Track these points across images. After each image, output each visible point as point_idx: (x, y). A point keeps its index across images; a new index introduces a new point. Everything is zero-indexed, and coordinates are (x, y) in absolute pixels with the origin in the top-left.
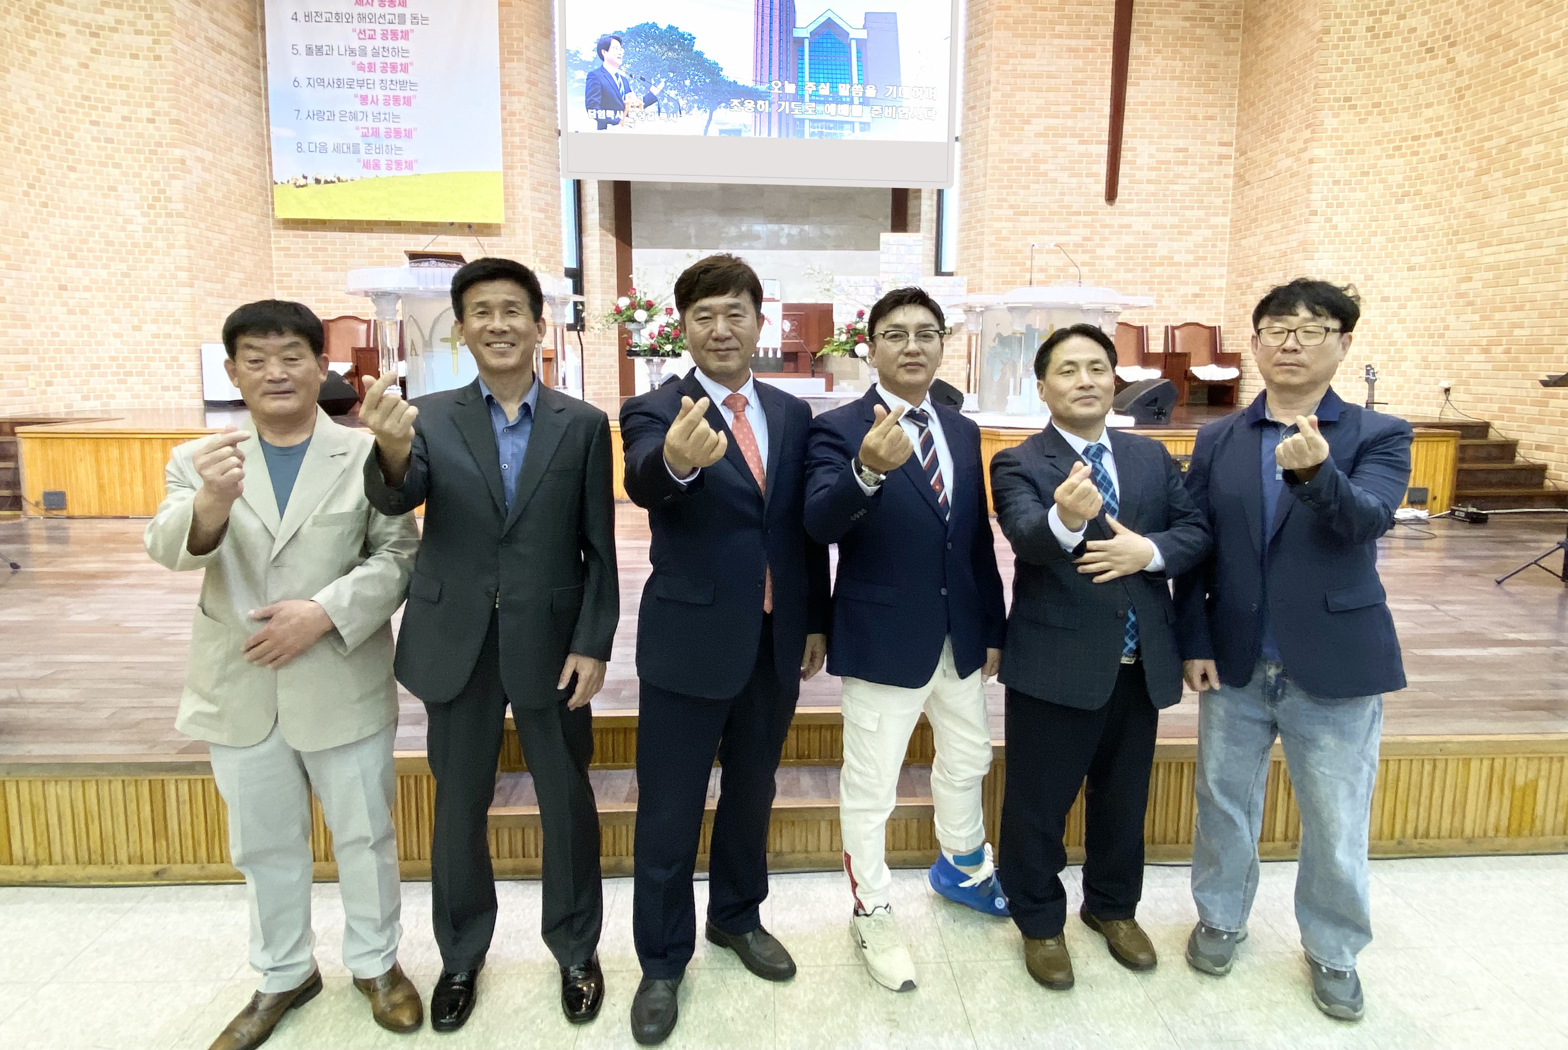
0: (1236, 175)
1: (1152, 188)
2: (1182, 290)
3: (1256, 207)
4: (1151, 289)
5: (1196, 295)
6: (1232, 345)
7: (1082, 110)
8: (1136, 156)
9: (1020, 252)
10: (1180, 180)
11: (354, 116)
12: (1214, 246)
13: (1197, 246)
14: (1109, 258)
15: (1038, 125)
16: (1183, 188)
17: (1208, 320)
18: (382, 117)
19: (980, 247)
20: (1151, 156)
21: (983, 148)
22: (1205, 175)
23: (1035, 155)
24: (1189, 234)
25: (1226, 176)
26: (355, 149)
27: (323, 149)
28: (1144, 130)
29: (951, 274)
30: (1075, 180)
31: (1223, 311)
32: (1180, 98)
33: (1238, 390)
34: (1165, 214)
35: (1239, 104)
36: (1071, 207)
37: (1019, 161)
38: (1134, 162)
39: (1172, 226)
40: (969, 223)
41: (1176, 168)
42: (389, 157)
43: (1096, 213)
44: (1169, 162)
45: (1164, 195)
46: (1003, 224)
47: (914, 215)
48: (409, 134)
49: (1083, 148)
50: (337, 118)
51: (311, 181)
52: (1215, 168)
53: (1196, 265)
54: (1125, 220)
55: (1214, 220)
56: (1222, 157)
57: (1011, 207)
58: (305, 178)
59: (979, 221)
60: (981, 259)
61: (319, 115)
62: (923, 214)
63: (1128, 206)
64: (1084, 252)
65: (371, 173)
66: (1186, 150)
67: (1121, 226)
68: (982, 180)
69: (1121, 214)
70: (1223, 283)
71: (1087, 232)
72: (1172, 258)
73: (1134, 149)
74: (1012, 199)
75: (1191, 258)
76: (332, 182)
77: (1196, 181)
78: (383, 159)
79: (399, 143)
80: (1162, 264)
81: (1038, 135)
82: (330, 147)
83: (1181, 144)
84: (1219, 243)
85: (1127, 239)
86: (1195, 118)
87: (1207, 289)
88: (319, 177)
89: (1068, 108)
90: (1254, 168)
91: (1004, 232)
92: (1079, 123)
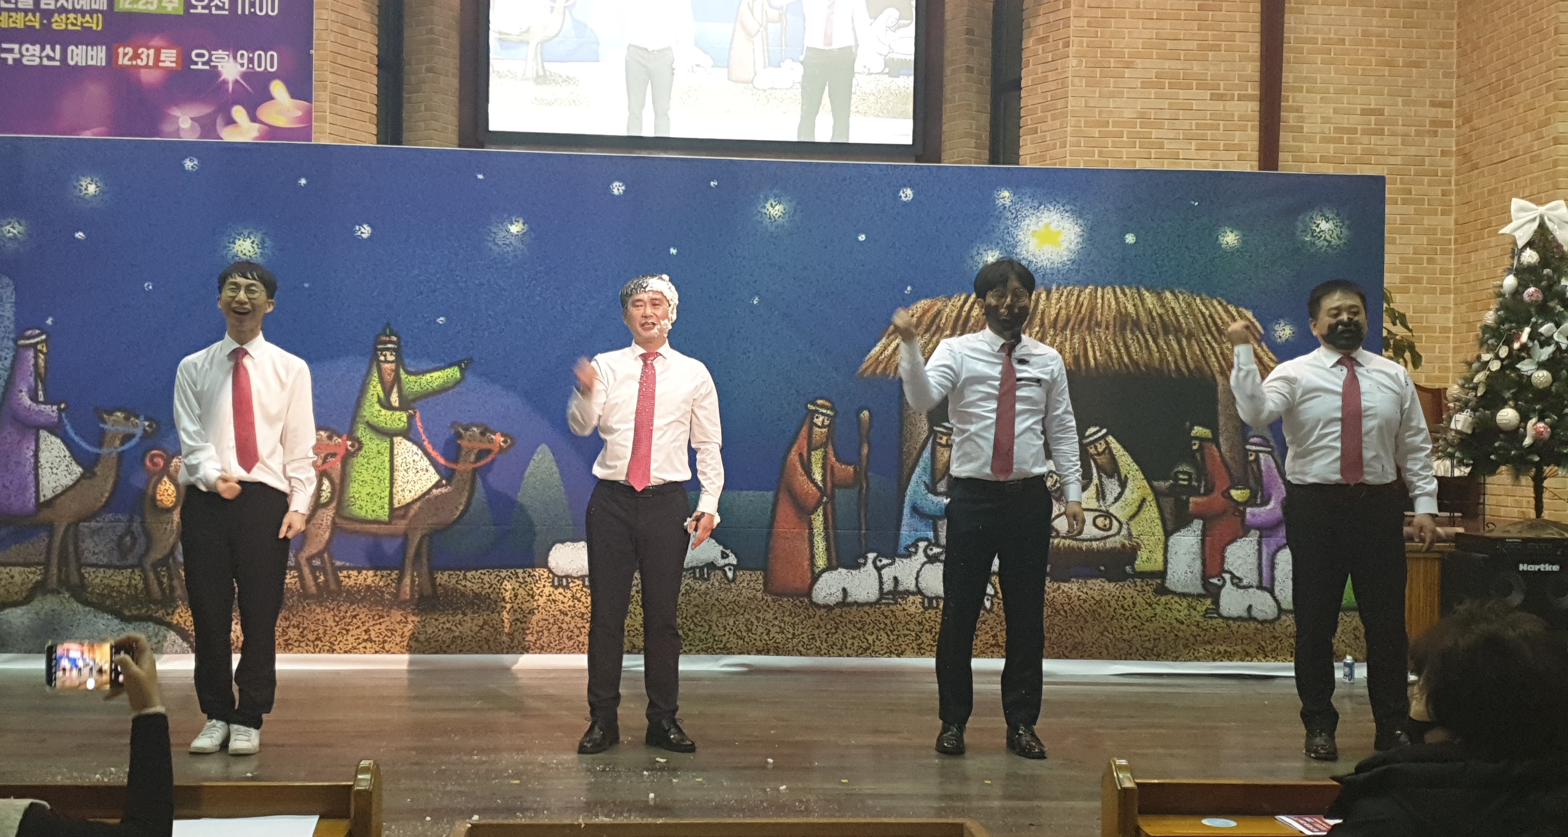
0: (1459, 152)
3: (1488, 203)
7: (1216, 48)
8: (1302, 119)
10: (1375, 158)
12: (1430, 261)
15: (1147, 68)
17: (1428, 379)
20: (1326, 120)
21: (1060, 104)
22: (1413, 150)
23: (1142, 116)
25: (1444, 153)
28: (1312, 80)
30: (1207, 154)
31: (1451, 364)
32: (1365, 34)
33: (1482, 494)
35: (1459, 43)
37: (1115, 124)
38: (1300, 130)
41: (1365, 139)
44: (1355, 131)
49: (1220, 105)
52: (1427, 140)
55: (1427, 221)
56: (1433, 123)
66: (1381, 112)
68: (1059, 150)
70: (1448, 320)
73: (1299, 110)
77: (1399, 160)
81: (1144, 85)
83: (1373, 102)
84: (1439, 258)
86: (1390, 64)
87: (1426, 330)
89: (1193, 45)
90: (1485, 144)
92: (1212, 68)
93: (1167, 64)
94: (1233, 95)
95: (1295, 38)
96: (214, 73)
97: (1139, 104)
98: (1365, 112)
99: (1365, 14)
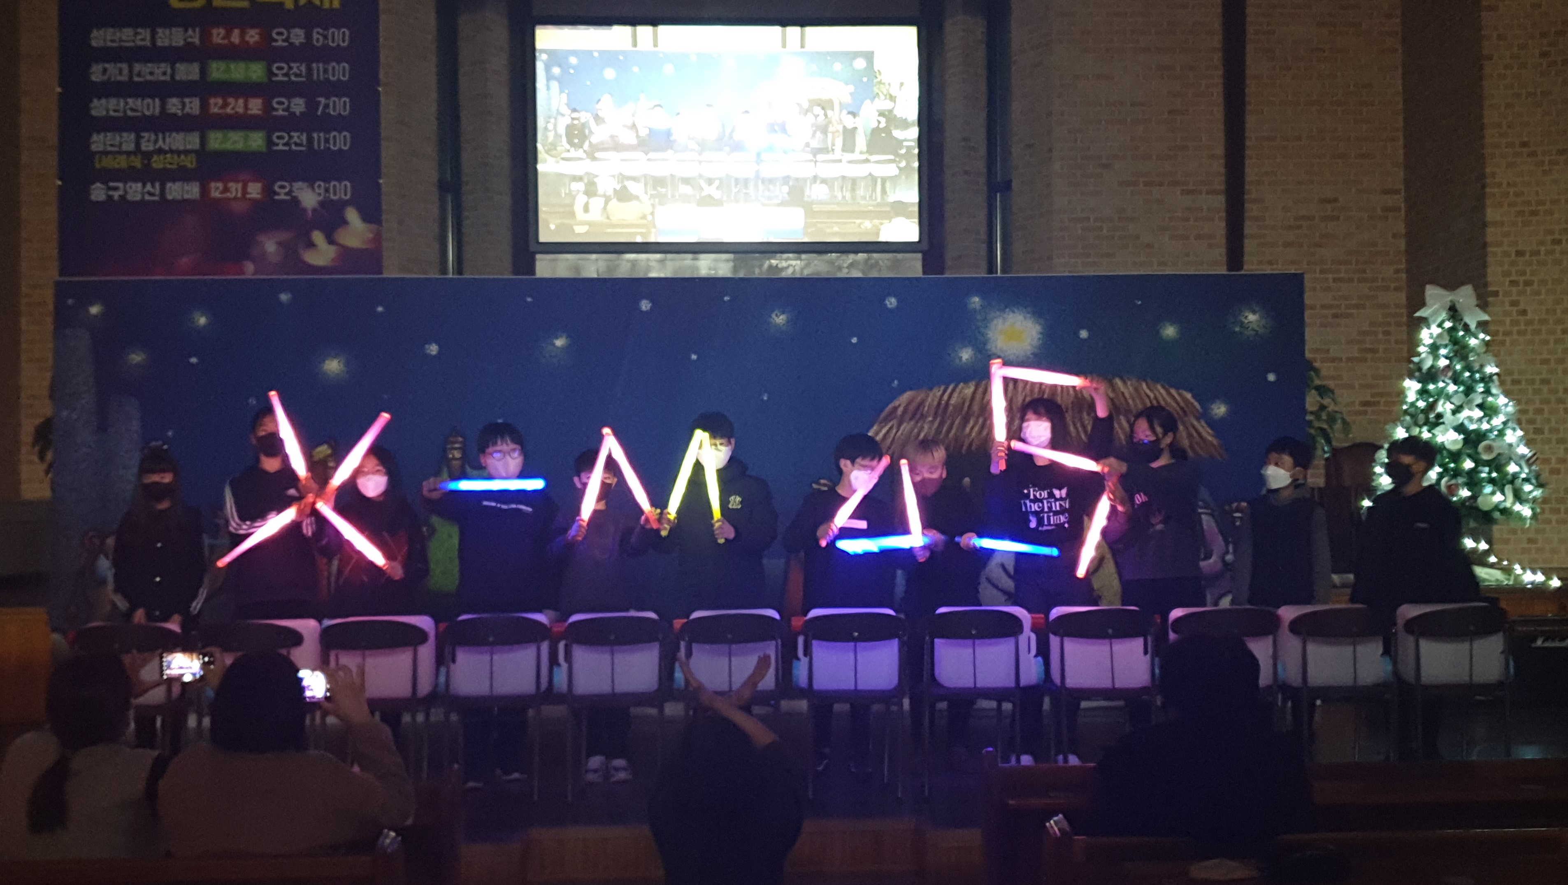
0: (1407, 235)
7: (1184, 149)
8: (1264, 210)
13: (1361, 333)
15: (1123, 170)
20: (1286, 210)
22: (1366, 235)
23: (1120, 211)
28: (1273, 174)
32: (1321, 130)
35: (1405, 137)
37: (1096, 220)
38: (1264, 219)
41: (1323, 225)
44: (1312, 218)
49: (1188, 200)
52: (1379, 225)
53: (1363, 361)
55: (1381, 297)
56: (1386, 209)
66: (1335, 201)
73: (1261, 201)
77: (1353, 243)
81: (1123, 184)
83: (1328, 192)
86: (1344, 156)
87: (1382, 395)
89: (1163, 146)
93: (1141, 165)
94: (1201, 190)
95: (1255, 137)
96: (295, 202)
97: (1117, 202)
98: (1322, 201)
99: (1319, 112)
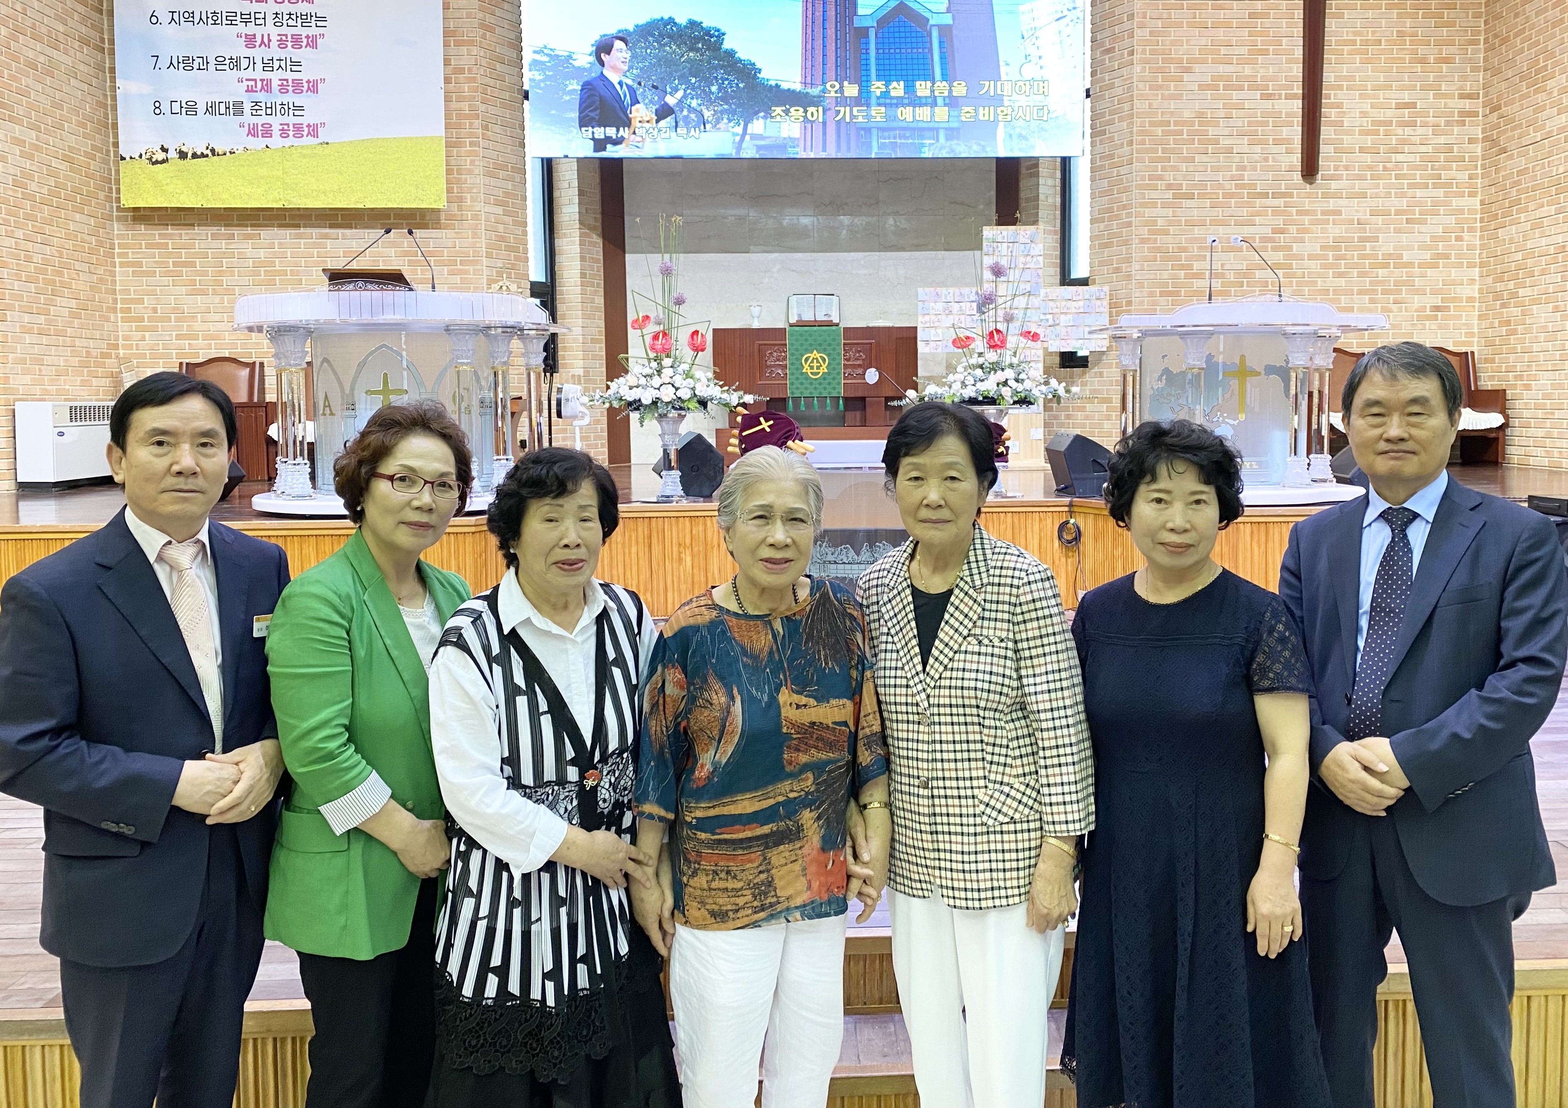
0: (1484, 139)
1: (1368, 158)
2: (1416, 301)
3: (1518, 183)
4: (1372, 301)
5: (1437, 309)
6: (1491, 378)
7: (1265, 52)
9: (1185, 249)
10: (1406, 148)
11: (235, 64)
12: (1459, 239)
13: (1434, 239)
14: (1311, 257)
15: (1203, 73)
16: (1411, 158)
17: (1455, 344)
18: (276, 64)
19: (1126, 243)
21: (1126, 106)
22: (1442, 140)
23: (1201, 115)
24: (1423, 222)
25: (1470, 141)
26: (237, 109)
27: (191, 109)
28: (1351, 78)
29: (1084, 282)
30: (1258, 149)
31: (1476, 331)
32: (1401, 34)
33: (1504, 444)
34: (1388, 195)
35: (1486, 41)
36: (1253, 186)
37: (1176, 123)
38: (1341, 124)
39: (1398, 212)
40: (1110, 210)
41: (1400, 131)
42: (285, 119)
43: (1291, 195)
44: (1390, 123)
45: (1385, 169)
46: (1159, 211)
47: (1028, 200)
48: (313, 87)
50: (211, 67)
51: (172, 154)
52: (1456, 129)
53: (1435, 266)
54: (1332, 204)
55: (1456, 202)
56: (1462, 114)
57: (1169, 187)
58: (164, 150)
59: (1124, 207)
60: (1128, 260)
61: (187, 63)
62: (1041, 197)
63: (1334, 184)
64: (1275, 249)
65: (259, 143)
66: (1413, 105)
67: (1324, 213)
68: (1126, 149)
69: (1326, 196)
70: (1474, 291)
71: (1279, 221)
72: (1400, 257)
73: (1339, 106)
74: (1170, 176)
75: (1427, 256)
76: (203, 156)
77: (1430, 149)
78: (276, 122)
79: (298, 100)
80: (1386, 266)
81: (1202, 88)
82: (201, 108)
83: (1406, 97)
84: (1466, 235)
85: (1334, 231)
86: (1423, 61)
87: (1454, 300)
88: (184, 149)
89: (1244, 50)
90: (1513, 129)
91: (1160, 222)
92: (1261, 70)
93: (1221, 68)
94: (1280, 95)
95: (1336, 41)
97: (1197, 105)
98: (1400, 106)
99: (1399, 16)
